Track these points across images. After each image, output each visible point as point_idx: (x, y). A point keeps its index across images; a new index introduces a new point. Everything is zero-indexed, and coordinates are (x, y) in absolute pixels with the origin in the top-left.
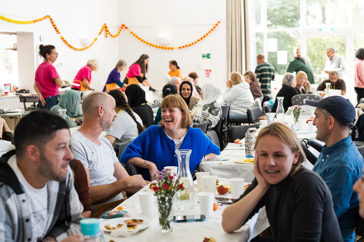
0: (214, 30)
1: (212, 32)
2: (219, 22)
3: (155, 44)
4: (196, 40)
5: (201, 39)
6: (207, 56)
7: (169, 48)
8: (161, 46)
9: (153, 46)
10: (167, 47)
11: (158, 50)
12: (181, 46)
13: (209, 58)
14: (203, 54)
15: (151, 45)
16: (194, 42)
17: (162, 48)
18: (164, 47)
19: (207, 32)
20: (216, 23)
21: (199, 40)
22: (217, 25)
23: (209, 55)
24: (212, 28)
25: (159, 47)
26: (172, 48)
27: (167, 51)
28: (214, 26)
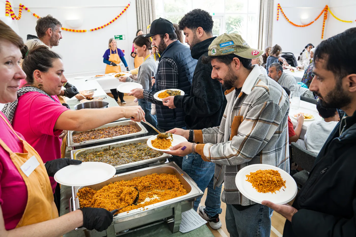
0: (125, 12)
1: (123, 14)
2: (129, 5)
4: (109, 22)
5: (113, 21)
6: (119, 38)
7: (80, 31)
8: (72, 29)
10: (79, 30)
12: (94, 29)
13: (122, 39)
14: (115, 36)
16: (106, 24)
18: (75, 30)
20: (127, 5)
21: (111, 22)
22: (127, 7)
23: (121, 36)
24: (123, 10)
25: (70, 30)
26: (84, 31)
27: (78, 34)
28: (125, 8)
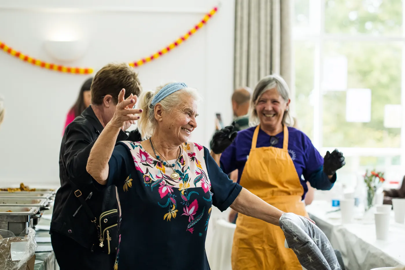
0: (203, 27)
1: (196, 34)
2: (216, 9)
3: (40, 58)
4: (155, 53)
5: (168, 49)
7: (77, 71)
8: (56, 65)
9: (34, 62)
10: (73, 67)
11: (45, 73)
15: (26, 59)
16: (147, 56)
17: (60, 69)
18: (65, 67)
19: (184, 34)
20: (210, 10)
21: (160, 53)
22: (210, 16)
24: (198, 22)
25: (51, 67)
26: (86, 72)
28: (204, 17)
